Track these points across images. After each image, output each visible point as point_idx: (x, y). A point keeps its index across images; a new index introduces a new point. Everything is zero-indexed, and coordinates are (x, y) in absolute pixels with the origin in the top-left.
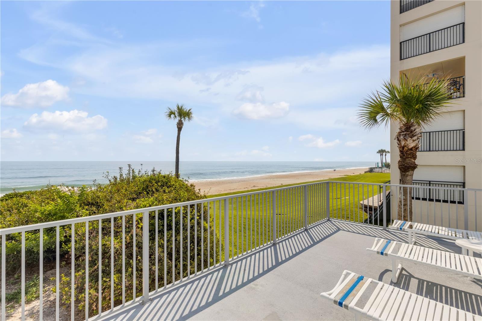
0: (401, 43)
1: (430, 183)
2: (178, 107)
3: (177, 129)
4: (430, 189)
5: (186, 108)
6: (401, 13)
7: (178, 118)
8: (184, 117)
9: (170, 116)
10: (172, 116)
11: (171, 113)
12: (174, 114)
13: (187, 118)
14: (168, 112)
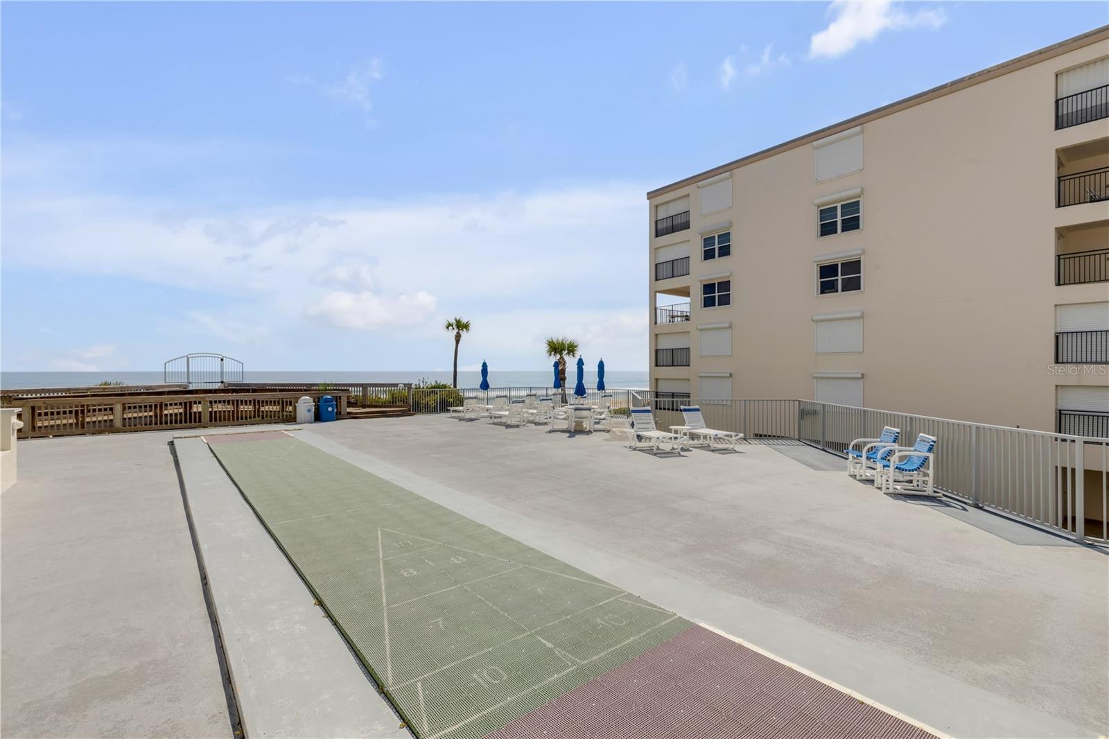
0: (656, 265)
1: (673, 395)
2: (456, 320)
3: (455, 342)
4: (673, 401)
5: (464, 321)
6: (656, 236)
7: (456, 330)
8: (462, 329)
9: (448, 328)
10: (450, 328)
11: (449, 325)
12: (452, 326)
13: (465, 329)
14: (446, 324)
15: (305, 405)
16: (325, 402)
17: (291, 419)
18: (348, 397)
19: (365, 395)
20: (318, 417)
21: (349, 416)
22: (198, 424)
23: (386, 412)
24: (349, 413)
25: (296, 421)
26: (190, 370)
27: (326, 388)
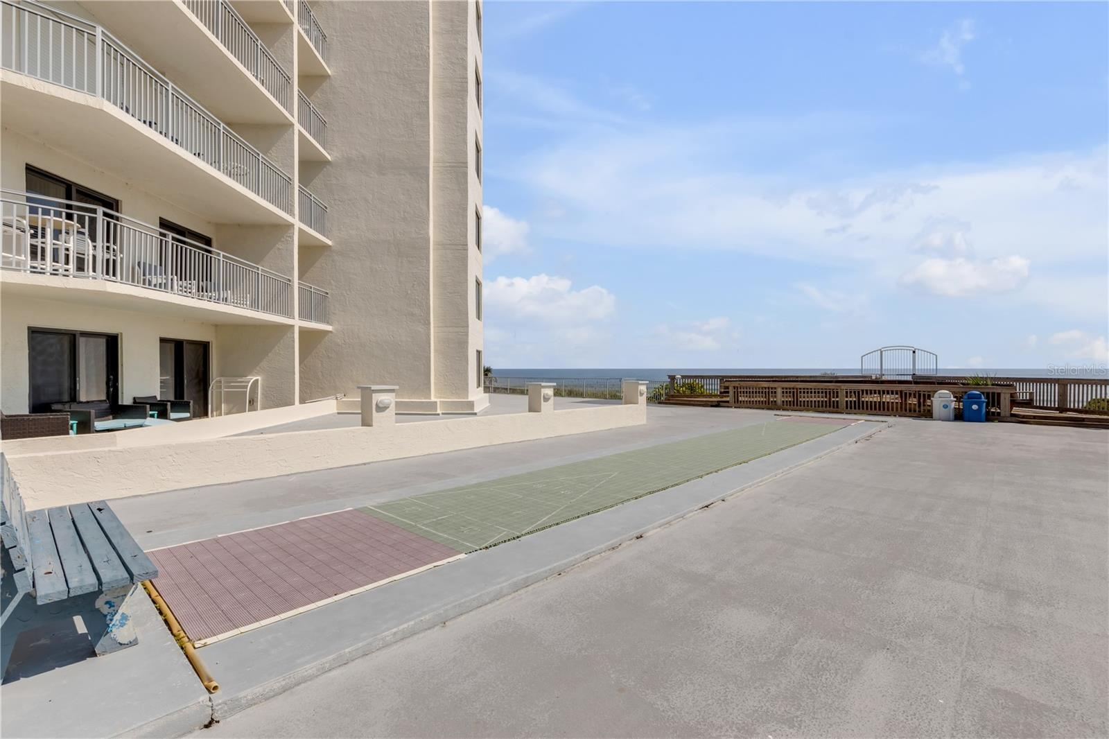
15: (943, 399)
16: (969, 398)
17: (928, 414)
18: (1012, 395)
19: (1063, 396)
20: (959, 416)
21: (1013, 419)
22: (835, 410)
23: (1083, 419)
24: (1013, 415)
25: (932, 417)
26: (884, 368)
27: (978, 382)
